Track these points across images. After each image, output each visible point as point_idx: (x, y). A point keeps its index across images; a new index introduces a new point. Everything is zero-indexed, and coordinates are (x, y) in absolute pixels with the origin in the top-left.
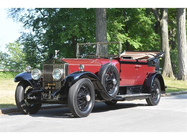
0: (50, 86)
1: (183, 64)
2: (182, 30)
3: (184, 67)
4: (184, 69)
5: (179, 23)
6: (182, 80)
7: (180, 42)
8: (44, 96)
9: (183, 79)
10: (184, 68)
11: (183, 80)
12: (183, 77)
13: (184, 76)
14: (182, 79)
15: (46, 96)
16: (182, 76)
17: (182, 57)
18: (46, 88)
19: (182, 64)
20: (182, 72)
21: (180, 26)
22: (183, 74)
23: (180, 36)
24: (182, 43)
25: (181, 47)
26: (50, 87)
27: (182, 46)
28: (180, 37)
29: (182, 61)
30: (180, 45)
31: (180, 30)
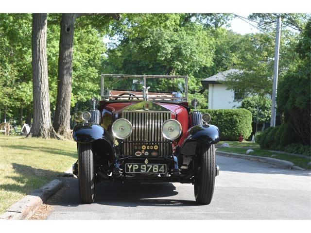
0: (146, 150)
1: (43, 111)
2: (42, 54)
3: (43, 115)
4: (44, 119)
5: (38, 42)
6: (41, 138)
7: (38, 74)
8: (130, 167)
9: (42, 135)
10: (43, 117)
11: (43, 138)
12: (42, 132)
13: (44, 130)
14: (40, 135)
15: (134, 168)
16: (40, 130)
17: (41, 99)
18: (139, 154)
19: (41, 110)
20: (40, 124)
21: (38, 46)
22: (42, 127)
23: (38, 63)
24: (42, 75)
25: (40, 83)
26: (147, 152)
27: (41, 81)
28: (38, 65)
29: (42, 106)
30: (38, 79)
31: (38, 53)
